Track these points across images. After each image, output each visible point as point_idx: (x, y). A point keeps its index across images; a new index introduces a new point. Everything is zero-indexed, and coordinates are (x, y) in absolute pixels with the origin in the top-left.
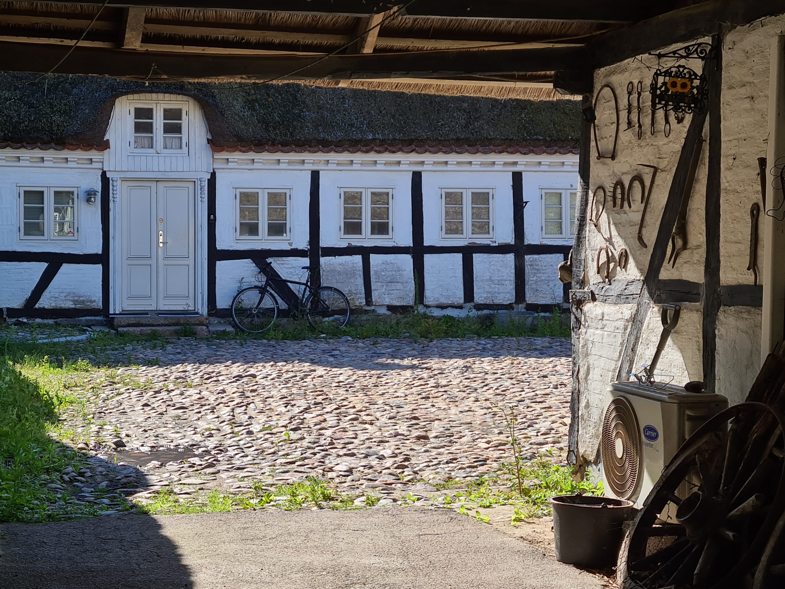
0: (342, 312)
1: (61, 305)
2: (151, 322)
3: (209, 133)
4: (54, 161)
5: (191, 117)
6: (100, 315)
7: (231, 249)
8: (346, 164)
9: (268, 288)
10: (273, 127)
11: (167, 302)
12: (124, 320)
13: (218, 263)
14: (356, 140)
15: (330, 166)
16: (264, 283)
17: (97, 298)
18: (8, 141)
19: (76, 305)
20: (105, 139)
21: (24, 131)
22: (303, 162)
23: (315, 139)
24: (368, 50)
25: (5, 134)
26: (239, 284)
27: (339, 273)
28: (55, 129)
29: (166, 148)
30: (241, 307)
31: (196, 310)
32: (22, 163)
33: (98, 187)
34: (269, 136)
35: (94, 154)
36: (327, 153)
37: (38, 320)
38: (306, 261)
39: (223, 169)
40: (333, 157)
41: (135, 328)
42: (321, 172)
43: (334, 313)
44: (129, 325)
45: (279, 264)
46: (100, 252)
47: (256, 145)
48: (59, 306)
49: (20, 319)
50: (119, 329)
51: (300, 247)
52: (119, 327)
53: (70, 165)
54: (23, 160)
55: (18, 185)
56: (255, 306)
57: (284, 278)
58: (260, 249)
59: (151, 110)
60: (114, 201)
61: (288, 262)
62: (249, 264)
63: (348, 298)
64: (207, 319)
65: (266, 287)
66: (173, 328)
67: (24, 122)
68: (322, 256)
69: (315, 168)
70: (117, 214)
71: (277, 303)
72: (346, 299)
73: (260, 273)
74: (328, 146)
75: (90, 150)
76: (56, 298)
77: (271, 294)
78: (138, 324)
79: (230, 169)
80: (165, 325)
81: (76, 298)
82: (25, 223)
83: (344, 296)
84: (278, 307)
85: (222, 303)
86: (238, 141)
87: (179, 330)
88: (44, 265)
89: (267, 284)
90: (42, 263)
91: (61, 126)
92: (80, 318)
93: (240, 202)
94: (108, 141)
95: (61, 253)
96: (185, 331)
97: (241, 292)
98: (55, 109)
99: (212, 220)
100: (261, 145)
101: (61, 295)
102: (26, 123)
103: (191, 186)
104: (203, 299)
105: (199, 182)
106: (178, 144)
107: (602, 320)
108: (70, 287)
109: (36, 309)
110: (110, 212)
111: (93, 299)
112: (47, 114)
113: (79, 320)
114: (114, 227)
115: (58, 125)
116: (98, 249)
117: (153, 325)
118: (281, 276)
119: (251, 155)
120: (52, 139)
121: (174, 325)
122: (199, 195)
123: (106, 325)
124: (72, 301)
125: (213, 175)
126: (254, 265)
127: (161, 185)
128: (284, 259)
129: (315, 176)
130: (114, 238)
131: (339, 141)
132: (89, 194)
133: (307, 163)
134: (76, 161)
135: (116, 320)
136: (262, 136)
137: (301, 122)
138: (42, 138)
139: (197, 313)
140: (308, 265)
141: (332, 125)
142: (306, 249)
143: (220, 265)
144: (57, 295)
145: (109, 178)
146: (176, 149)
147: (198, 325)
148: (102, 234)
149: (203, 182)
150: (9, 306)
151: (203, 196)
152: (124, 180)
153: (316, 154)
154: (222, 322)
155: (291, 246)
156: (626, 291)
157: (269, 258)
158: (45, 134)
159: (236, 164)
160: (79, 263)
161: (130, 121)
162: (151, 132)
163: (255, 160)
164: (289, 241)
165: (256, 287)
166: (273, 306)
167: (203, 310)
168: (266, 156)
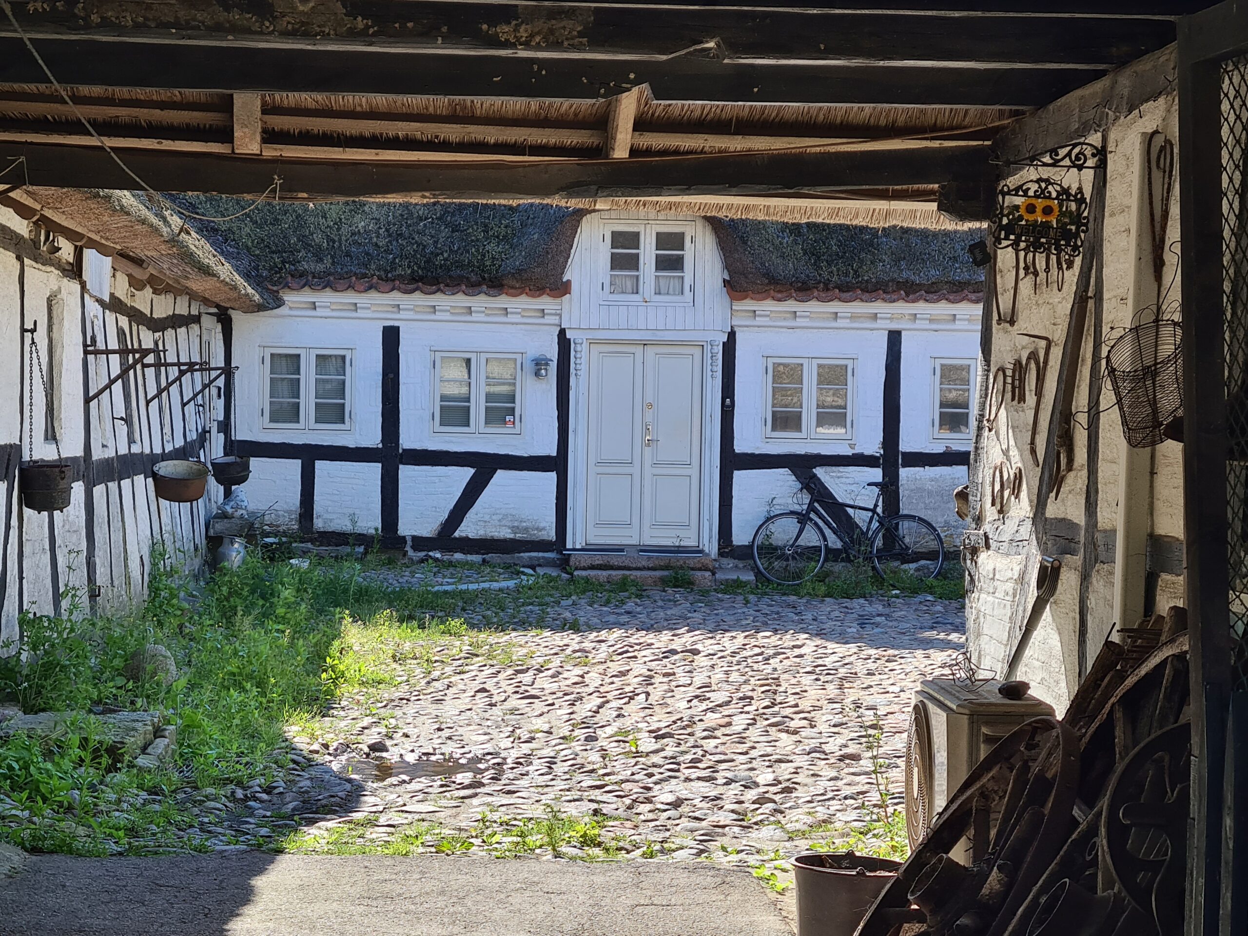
0: (932, 555)
1: (493, 534)
2: (627, 563)
3: (726, 271)
4: (487, 312)
5: (699, 246)
6: (552, 551)
7: (757, 452)
8: (947, 321)
9: (812, 515)
10: (827, 261)
11: (656, 533)
12: (586, 559)
13: (736, 473)
14: (960, 283)
15: (919, 324)
16: (805, 507)
17: (547, 525)
18: (417, 281)
19: (515, 533)
20: (564, 280)
21: (441, 267)
22: (875, 317)
23: (893, 280)
24: (621, 152)
25: (413, 272)
26: (768, 508)
27: (930, 493)
28: (488, 263)
29: (660, 294)
30: (771, 544)
31: (701, 547)
32: (439, 316)
33: (552, 352)
34: (820, 275)
35: (546, 302)
36: (913, 302)
37: (458, 556)
38: (876, 474)
39: (747, 326)
40: (922, 308)
41: (599, 572)
42: (903, 333)
43: (917, 557)
44: (592, 567)
45: (832, 477)
46: (554, 453)
47: (799, 290)
48: (490, 534)
49: (431, 554)
50: (576, 573)
51: (867, 452)
52: (576, 569)
53: (511, 318)
54: (440, 311)
55: (432, 348)
56: (791, 542)
57: (840, 501)
58: (803, 453)
59: (637, 235)
60: (576, 375)
61: (848, 475)
62: (786, 477)
63: (942, 535)
64: (715, 560)
65: (808, 512)
66: (658, 573)
67: (442, 254)
68: (903, 466)
69: (894, 326)
70: (581, 394)
71: (825, 539)
72: (938, 535)
73: (801, 490)
74: (915, 292)
75: (539, 296)
76: (485, 522)
77: (816, 524)
78: (606, 565)
79: (759, 327)
80: (649, 569)
81: (516, 524)
82: (442, 407)
83: (935, 530)
84: (826, 546)
85: (741, 536)
86: (770, 283)
87: (667, 576)
88: (468, 473)
89: (811, 508)
90: (466, 468)
91: (498, 259)
92: (522, 554)
93: (774, 379)
94: (569, 282)
95: (494, 454)
96: (676, 579)
97: (769, 519)
98: (491, 233)
99: (728, 407)
100: (807, 290)
101: (494, 517)
102: (446, 255)
103: (697, 352)
104: (711, 530)
105: (709, 347)
106: (678, 289)
107: (993, 579)
108: (507, 506)
109: (456, 538)
110: (571, 392)
111: (542, 525)
112: (478, 240)
113: (518, 557)
114: (576, 415)
115: (493, 258)
116: (552, 450)
117: (629, 569)
118: (836, 496)
119: (791, 305)
120: (484, 279)
121: (661, 568)
122: (709, 368)
123: (559, 566)
124: (509, 527)
125: (732, 335)
126: (793, 478)
127: (650, 351)
128: (841, 469)
129: (894, 339)
130: (575, 431)
131: (933, 283)
132: (537, 364)
133: (881, 318)
134: (519, 313)
135: (572, 559)
136: (808, 276)
137: (873, 253)
138: (468, 278)
139: (701, 552)
140: (879, 479)
141: (923, 259)
142: (878, 455)
143: (740, 477)
144: (487, 518)
145: (569, 340)
146: (674, 294)
147: (700, 569)
148: (557, 425)
149: (715, 347)
150: (415, 534)
151: (715, 369)
152: (592, 342)
153: (895, 304)
154: (741, 566)
155: (853, 448)
156: (1018, 535)
157: (818, 468)
158: (472, 271)
159: (767, 319)
160: (521, 470)
161: (604, 252)
162: (637, 268)
163: (798, 314)
164: (850, 442)
165: (792, 513)
166: (818, 544)
167: (711, 547)
168: (814, 307)
